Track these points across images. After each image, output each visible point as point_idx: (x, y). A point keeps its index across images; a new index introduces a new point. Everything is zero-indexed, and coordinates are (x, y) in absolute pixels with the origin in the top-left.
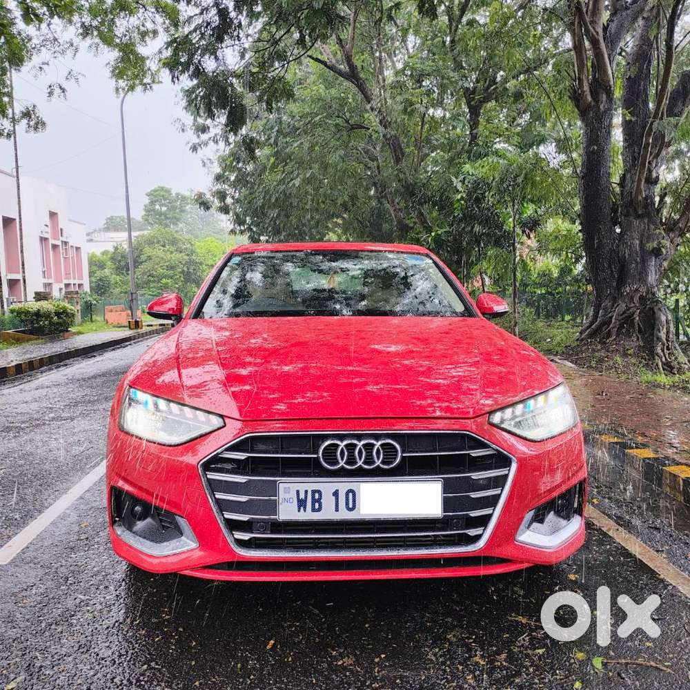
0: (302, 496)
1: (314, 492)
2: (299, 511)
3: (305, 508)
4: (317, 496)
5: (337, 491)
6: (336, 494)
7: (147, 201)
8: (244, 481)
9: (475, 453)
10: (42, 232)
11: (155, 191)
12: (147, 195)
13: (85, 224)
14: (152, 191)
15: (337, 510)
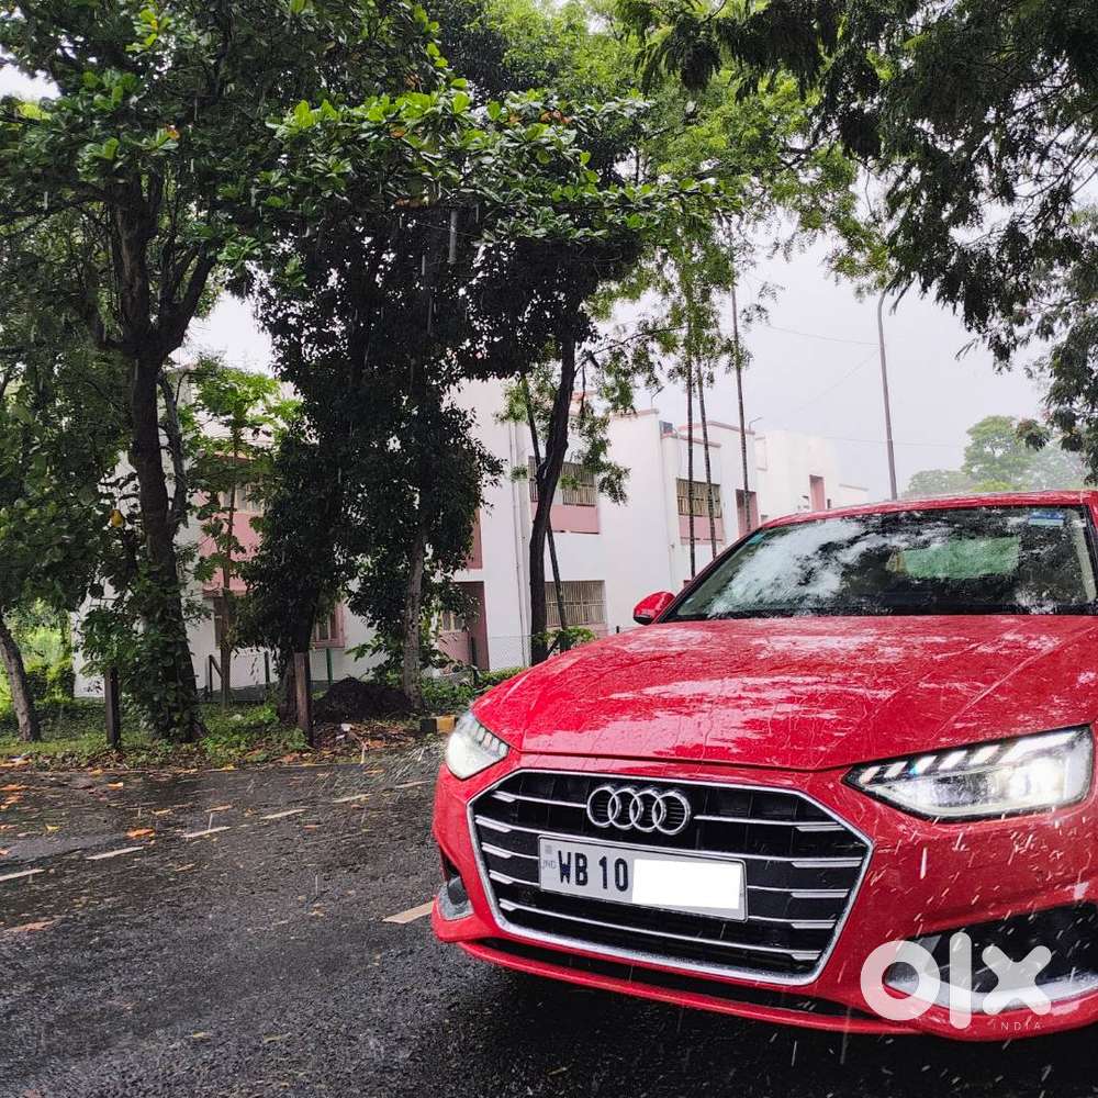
0: (565, 861)
1: (579, 856)
2: (562, 880)
3: (568, 877)
4: (581, 863)
5: (604, 858)
6: (603, 862)
7: (969, 441)
8: (507, 831)
9: (805, 827)
10: (799, 507)
11: (982, 425)
12: (969, 432)
13: (866, 490)
14: (976, 426)
15: (605, 886)
